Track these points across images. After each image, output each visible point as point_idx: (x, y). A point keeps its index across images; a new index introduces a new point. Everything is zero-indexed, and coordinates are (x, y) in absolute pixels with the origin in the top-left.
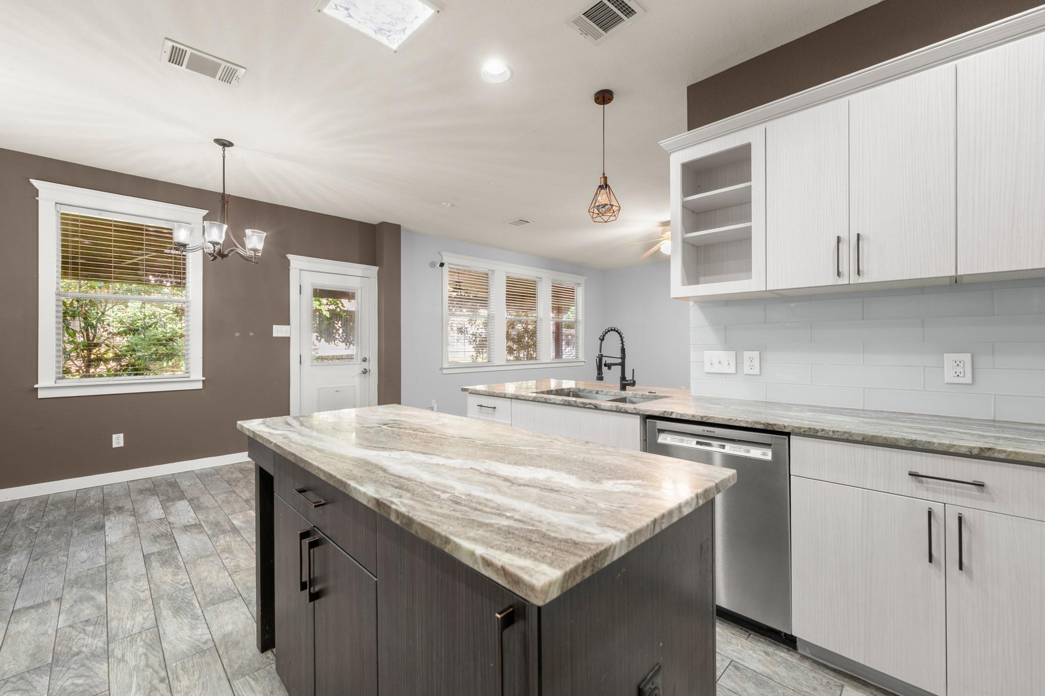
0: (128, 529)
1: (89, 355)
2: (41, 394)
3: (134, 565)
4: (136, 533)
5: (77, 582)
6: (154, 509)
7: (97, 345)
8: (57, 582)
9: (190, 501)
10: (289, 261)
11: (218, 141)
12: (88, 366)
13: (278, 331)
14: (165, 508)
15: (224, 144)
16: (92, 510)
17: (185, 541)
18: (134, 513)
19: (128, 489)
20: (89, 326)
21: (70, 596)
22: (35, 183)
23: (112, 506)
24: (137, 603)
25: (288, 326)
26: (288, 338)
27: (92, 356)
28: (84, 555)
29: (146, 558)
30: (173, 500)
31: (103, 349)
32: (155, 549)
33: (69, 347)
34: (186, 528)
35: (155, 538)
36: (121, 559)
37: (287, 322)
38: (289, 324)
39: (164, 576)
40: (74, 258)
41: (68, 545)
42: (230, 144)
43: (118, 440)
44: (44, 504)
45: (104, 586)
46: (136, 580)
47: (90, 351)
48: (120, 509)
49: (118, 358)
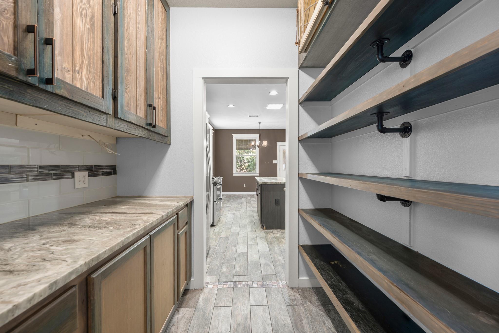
0: (245, 200)
1: (241, 168)
2: (234, 175)
3: (245, 203)
4: (246, 200)
5: (238, 203)
6: (249, 198)
7: (242, 165)
8: (236, 203)
9: (255, 198)
10: (277, 144)
11: (259, 123)
12: (241, 171)
13: (275, 162)
14: (251, 198)
15: (260, 123)
16: (241, 197)
17: (252, 202)
18: (246, 198)
19: (246, 195)
20: (241, 161)
21: (237, 204)
22: (233, 135)
23: (243, 197)
24: (245, 206)
25: (277, 161)
26: (277, 164)
27: (242, 168)
28: (239, 201)
29: (247, 203)
30: (252, 197)
31: (244, 166)
32: (248, 202)
33: (238, 166)
34: (253, 201)
35: (248, 201)
36: (243, 202)
37: (276, 159)
38: (277, 160)
39: (248, 205)
40: (238, 147)
41: (237, 200)
42: (261, 123)
43: (245, 185)
44: (234, 195)
45: (241, 204)
46: (245, 204)
47: (241, 167)
48: (244, 197)
49: (246, 169)
